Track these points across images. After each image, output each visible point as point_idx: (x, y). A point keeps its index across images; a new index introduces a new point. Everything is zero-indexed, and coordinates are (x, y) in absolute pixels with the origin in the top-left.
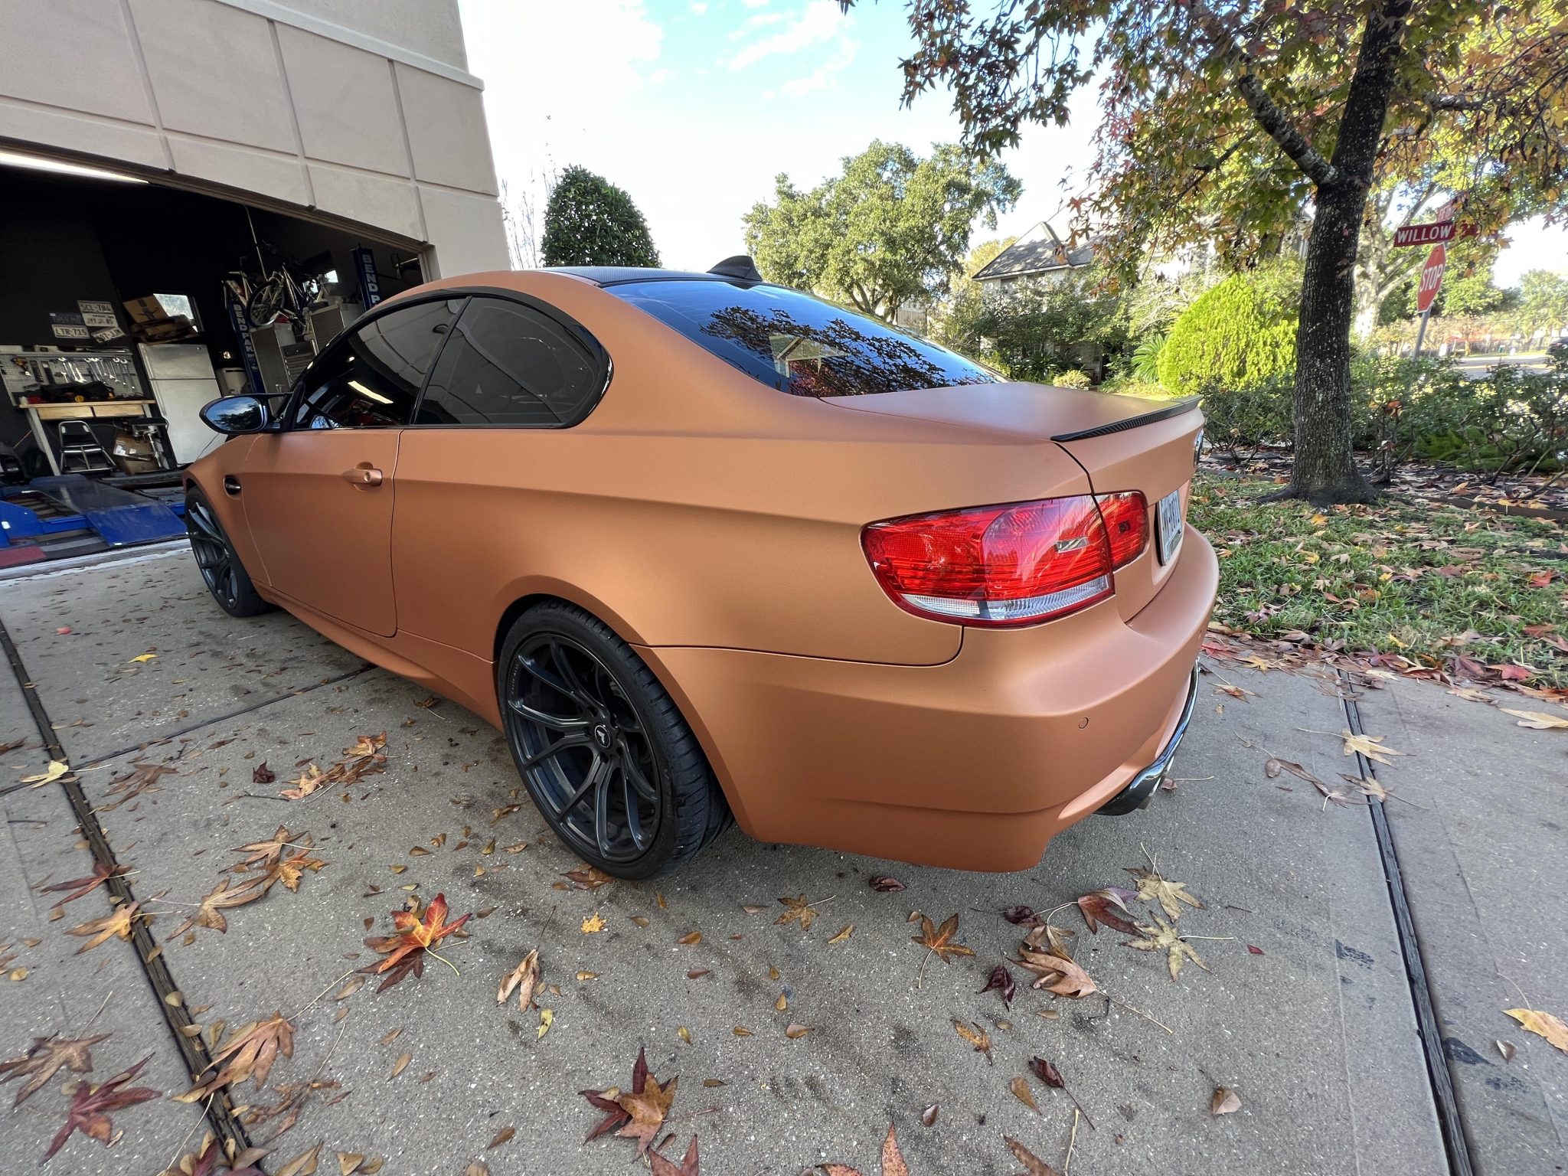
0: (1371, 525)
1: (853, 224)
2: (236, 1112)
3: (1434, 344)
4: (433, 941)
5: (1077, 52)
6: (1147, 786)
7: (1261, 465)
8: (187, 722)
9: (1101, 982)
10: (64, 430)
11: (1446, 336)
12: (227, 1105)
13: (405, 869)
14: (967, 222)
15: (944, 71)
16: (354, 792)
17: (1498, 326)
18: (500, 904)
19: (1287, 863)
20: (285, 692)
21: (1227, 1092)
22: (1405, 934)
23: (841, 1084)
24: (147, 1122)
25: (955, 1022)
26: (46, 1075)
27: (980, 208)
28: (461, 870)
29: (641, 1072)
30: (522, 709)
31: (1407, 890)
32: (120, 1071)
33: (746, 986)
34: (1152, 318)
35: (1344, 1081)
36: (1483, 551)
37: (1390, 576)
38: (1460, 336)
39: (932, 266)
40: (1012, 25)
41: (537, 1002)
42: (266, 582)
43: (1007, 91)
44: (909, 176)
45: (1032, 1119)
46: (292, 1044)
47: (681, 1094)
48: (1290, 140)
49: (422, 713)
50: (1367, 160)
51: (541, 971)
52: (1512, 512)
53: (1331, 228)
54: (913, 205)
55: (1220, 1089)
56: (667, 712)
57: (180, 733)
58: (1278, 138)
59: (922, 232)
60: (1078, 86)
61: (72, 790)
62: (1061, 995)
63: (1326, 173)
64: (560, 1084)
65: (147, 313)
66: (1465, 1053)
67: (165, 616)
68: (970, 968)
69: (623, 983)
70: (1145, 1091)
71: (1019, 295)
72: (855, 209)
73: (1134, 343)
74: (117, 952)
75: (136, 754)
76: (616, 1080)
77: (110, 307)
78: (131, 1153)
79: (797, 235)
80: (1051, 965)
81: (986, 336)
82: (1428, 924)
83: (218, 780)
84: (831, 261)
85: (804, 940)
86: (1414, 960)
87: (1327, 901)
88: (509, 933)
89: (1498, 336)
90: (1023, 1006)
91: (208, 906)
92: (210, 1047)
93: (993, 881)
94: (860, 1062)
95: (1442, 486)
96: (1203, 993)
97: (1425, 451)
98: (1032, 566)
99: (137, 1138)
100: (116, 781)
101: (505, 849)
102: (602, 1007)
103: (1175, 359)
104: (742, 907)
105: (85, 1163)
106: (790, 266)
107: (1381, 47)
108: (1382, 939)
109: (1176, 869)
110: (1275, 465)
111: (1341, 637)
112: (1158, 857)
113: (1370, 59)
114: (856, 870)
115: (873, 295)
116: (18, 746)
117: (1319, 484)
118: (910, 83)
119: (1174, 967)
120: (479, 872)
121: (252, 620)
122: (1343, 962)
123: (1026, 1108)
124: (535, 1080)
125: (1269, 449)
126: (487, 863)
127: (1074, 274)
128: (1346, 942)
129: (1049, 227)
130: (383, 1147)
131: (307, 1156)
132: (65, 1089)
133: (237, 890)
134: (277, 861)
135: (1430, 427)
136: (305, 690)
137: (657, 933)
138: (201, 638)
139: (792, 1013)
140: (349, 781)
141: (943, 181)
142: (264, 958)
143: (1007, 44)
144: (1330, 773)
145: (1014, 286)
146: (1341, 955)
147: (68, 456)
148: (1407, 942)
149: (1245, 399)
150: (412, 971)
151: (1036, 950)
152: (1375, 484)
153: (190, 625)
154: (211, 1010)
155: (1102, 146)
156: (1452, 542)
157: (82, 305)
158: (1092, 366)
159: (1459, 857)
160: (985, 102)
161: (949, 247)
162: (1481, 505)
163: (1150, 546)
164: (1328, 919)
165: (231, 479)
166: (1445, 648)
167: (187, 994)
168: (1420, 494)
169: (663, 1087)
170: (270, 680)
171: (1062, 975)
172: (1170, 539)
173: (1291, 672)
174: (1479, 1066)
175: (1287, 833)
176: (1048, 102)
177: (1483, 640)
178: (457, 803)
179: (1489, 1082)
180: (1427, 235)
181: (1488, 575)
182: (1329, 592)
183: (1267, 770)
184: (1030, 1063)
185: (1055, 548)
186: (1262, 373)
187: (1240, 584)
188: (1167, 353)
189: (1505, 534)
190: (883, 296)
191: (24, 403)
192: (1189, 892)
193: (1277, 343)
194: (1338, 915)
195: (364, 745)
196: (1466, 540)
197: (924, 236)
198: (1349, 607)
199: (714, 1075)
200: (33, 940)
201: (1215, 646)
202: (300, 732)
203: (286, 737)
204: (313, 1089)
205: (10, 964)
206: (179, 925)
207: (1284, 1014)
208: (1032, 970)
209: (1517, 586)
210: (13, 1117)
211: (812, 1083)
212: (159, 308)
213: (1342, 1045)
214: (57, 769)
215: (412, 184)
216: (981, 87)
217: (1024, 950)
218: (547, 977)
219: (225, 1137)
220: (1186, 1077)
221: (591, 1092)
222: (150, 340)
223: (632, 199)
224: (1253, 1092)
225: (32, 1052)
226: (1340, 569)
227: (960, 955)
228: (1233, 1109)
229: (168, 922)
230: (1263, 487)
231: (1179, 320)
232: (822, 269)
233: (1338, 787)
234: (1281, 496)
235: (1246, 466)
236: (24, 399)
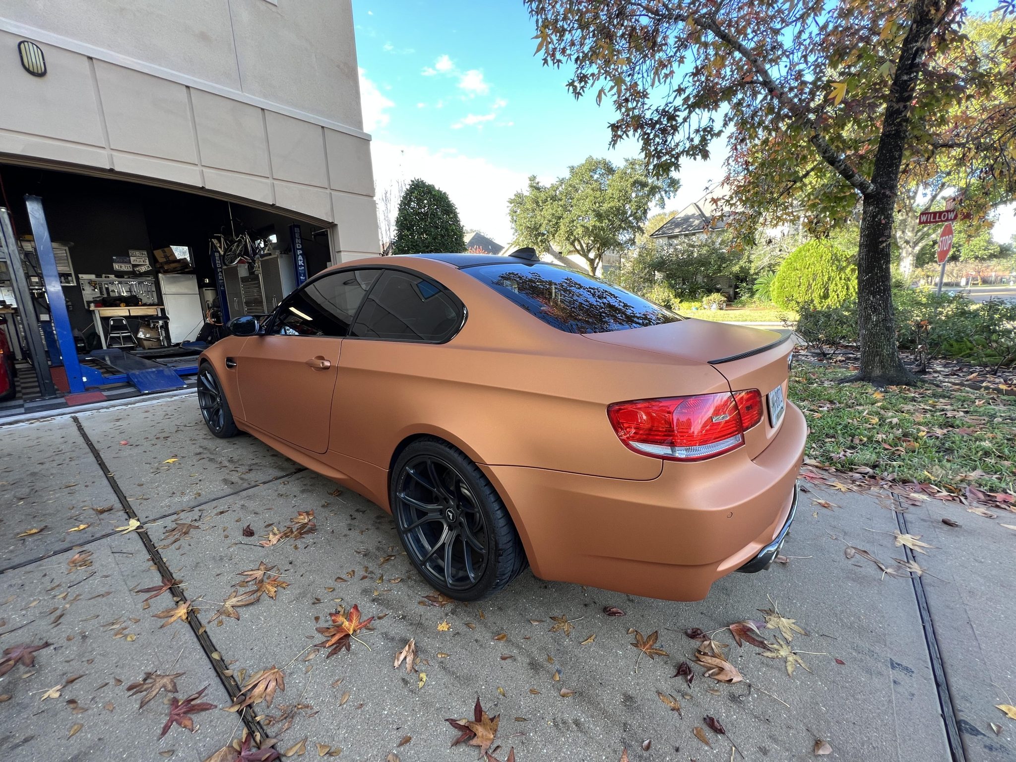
0: (913, 399)
1: (576, 205)
2: (258, 719)
3: (957, 277)
4: (355, 631)
5: (713, 121)
6: (768, 556)
7: (840, 358)
8: (202, 499)
9: (745, 675)
10: (112, 323)
11: (964, 272)
12: (253, 715)
13: (334, 590)
14: (646, 204)
15: (635, 130)
16: (299, 543)
17: (1000, 267)
18: (390, 612)
19: (859, 611)
20: (253, 484)
21: (823, 743)
22: (934, 656)
23: (594, 725)
24: (211, 721)
25: (659, 693)
26: (154, 693)
27: (654, 195)
28: (365, 592)
29: (478, 711)
30: (404, 498)
31: (936, 631)
32: (193, 693)
33: (534, 666)
34: (766, 261)
35: (895, 741)
36: (987, 419)
37: (925, 433)
38: (974, 273)
39: (624, 229)
40: (675, 108)
41: (416, 668)
42: (241, 418)
43: (672, 142)
44: (610, 177)
45: (707, 751)
46: (284, 684)
47: (502, 724)
48: (844, 170)
49: (332, 499)
50: (893, 180)
51: (417, 652)
52: (1008, 393)
53: (874, 219)
54: (613, 194)
55: (819, 741)
56: (495, 502)
57: (199, 504)
58: (837, 168)
59: (618, 210)
60: (715, 138)
61: (144, 536)
62: (721, 681)
63: (868, 188)
64: (434, 714)
65: (166, 257)
66: (971, 729)
67: (179, 436)
68: (666, 663)
69: (464, 660)
70: (774, 739)
71: (679, 247)
72: (577, 196)
73: (755, 277)
74: (182, 628)
75: (175, 516)
76: (465, 715)
77: (146, 253)
78: (206, 737)
79: (541, 211)
80: (715, 663)
81: (658, 271)
82: (949, 652)
83: (223, 534)
84: (562, 227)
85: (567, 642)
86: (939, 672)
87: (885, 635)
88: (399, 629)
89: (1001, 273)
90: (699, 687)
91: (228, 604)
92: (239, 683)
93: (678, 613)
94: (604, 712)
95: (961, 374)
96: (808, 685)
97: (950, 351)
98: (699, 427)
99: (207, 729)
100: (167, 532)
101: (389, 581)
102: (453, 673)
103: (782, 287)
104: (529, 621)
105: (182, 740)
106: (537, 229)
107: (896, 119)
108: (919, 659)
109: (790, 612)
110: (849, 358)
111: (894, 472)
112: (778, 603)
113: (891, 125)
114: (595, 603)
115: (587, 246)
116: (110, 509)
117: (877, 372)
118: (615, 136)
119: (790, 669)
120: (376, 593)
121: (231, 440)
122: (894, 671)
123: (704, 745)
124: (420, 711)
125: (847, 347)
126: (380, 588)
127: (714, 235)
128: (897, 660)
129: (697, 206)
130: (340, 742)
131: (299, 745)
132: (166, 701)
133: (243, 597)
134: (262, 581)
135: (951, 336)
136: (264, 483)
137: (480, 633)
138: (201, 450)
139: (562, 683)
140: (296, 538)
141: (632, 180)
142: (262, 635)
143: (672, 118)
144: (886, 557)
145: (675, 241)
146: (893, 667)
147: (112, 338)
148: (935, 662)
149: (828, 315)
150: (344, 647)
151: (705, 654)
152: (916, 372)
153: (194, 442)
154: (237, 663)
155: (730, 167)
156: (967, 412)
157: (131, 252)
158: (727, 290)
159: (969, 612)
160: (659, 148)
161: (635, 218)
162: (987, 388)
163: (764, 418)
164: (885, 645)
165: (229, 360)
166: (962, 481)
167: (223, 653)
168: (947, 380)
169: (492, 720)
170: (243, 476)
171: (721, 669)
172: (777, 413)
173: (861, 492)
174: (980, 737)
175: (859, 592)
176: (697, 147)
177: (986, 477)
178: (359, 553)
179: (985, 747)
180: (940, 217)
181: (990, 435)
182: (885, 442)
183: (846, 553)
184: (705, 719)
185: (711, 418)
186: (840, 296)
187: (827, 436)
188: (776, 283)
189: (1002, 408)
190: (594, 247)
191: (92, 307)
192: (798, 625)
193: (848, 278)
194: (891, 643)
195: (302, 517)
196: (976, 412)
197: (619, 212)
198: (899, 453)
199: (520, 715)
200: (135, 619)
201: (812, 475)
202: (264, 507)
203: (257, 510)
204: (298, 708)
205: (126, 632)
206: (212, 615)
207: (858, 700)
208: (703, 666)
209: (1010, 442)
210: (140, 714)
211: (577, 723)
212: (173, 254)
213: (894, 720)
214: (134, 524)
215: (328, 191)
216: (657, 140)
217: (698, 654)
218: (421, 656)
219: (254, 732)
220: (798, 733)
221: (452, 720)
222: (166, 272)
223: (449, 197)
224: (839, 744)
225: (145, 680)
226: (892, 428)
227: (660, 655)
228: (827, 753)
229: (207, 613)
230: (842, 373)
231: (783, 263)
232: (557, 231)
233: (891, 566)
234: (854, 379)
235: (830, 358)
236: (92, 305)
